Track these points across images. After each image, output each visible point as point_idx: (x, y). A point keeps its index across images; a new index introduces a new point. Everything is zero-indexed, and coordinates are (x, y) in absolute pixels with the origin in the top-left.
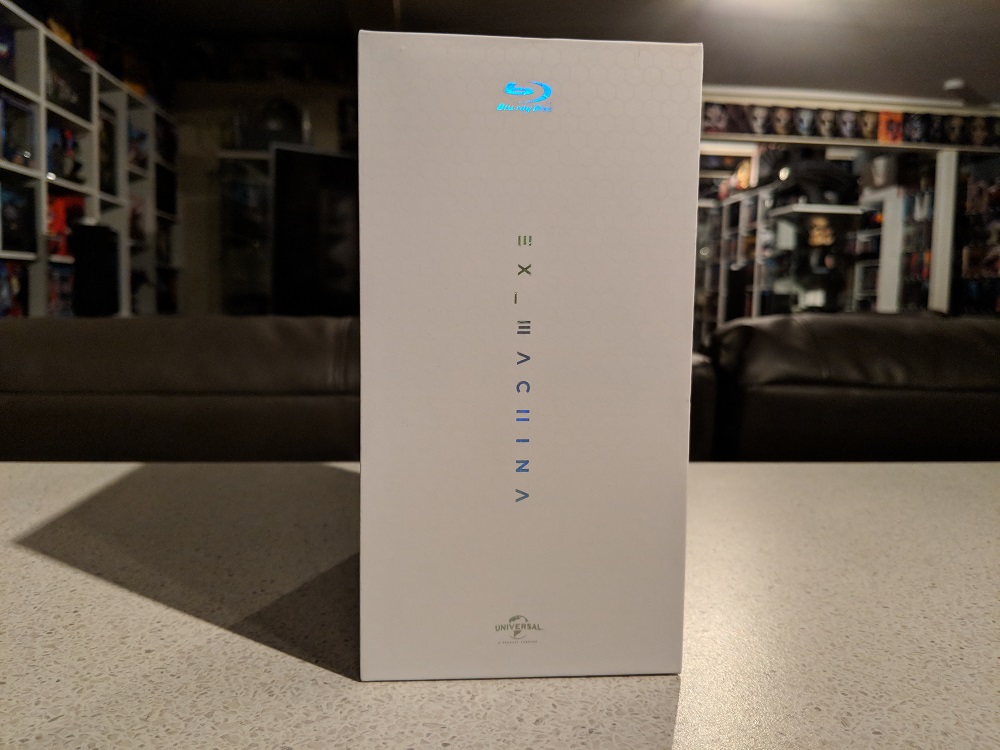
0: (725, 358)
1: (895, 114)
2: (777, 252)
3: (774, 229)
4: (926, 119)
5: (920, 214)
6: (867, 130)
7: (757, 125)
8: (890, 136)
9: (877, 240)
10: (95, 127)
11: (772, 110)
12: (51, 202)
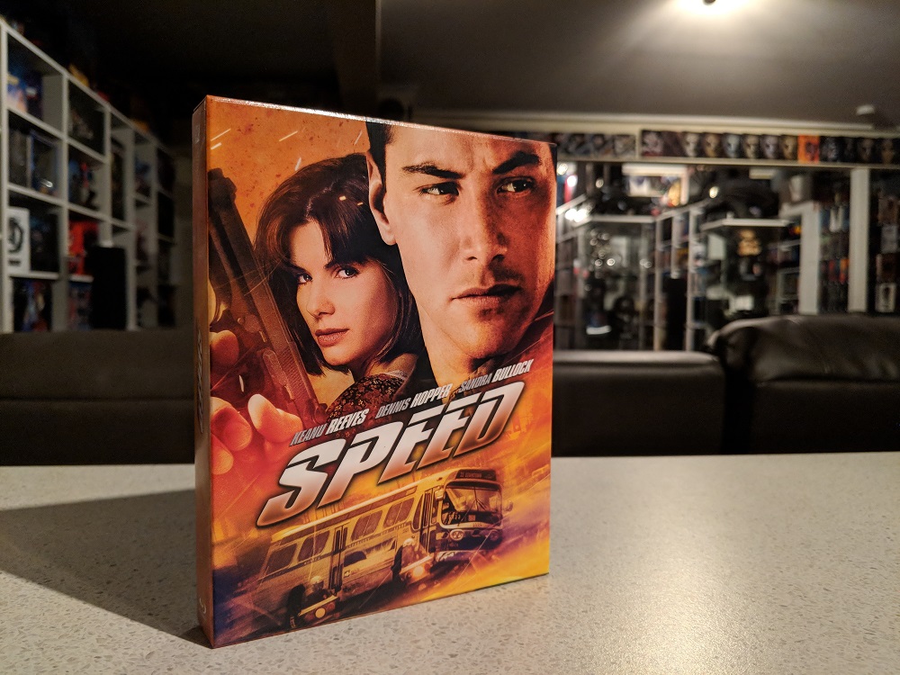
0: (732, 357)
1: (813, 137)
2: (709, 262)
3: (705, 241)
4: (840, 141)
5: (835, 225)
6: (788, 152)
7: (690, 149)
8: (809, 156)
9: (797, 250)
10: (107, 159)
11: (703, 135)
12: (71, 228)
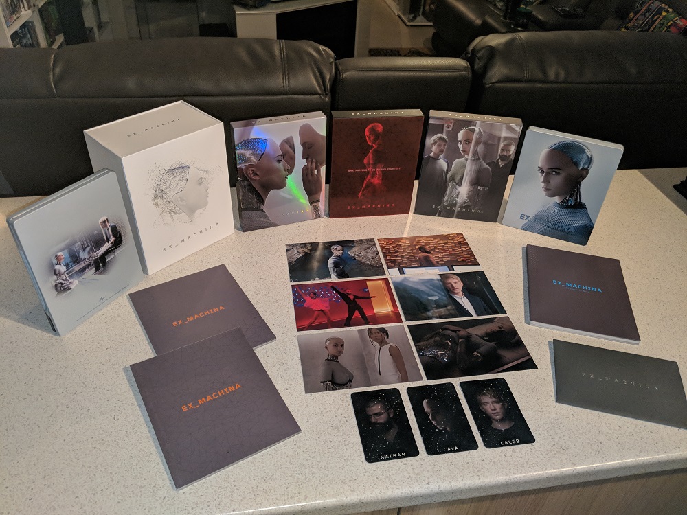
0: (478, 65)
